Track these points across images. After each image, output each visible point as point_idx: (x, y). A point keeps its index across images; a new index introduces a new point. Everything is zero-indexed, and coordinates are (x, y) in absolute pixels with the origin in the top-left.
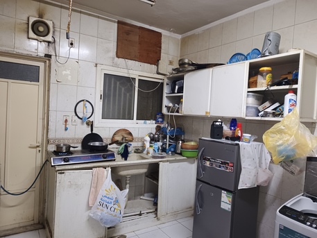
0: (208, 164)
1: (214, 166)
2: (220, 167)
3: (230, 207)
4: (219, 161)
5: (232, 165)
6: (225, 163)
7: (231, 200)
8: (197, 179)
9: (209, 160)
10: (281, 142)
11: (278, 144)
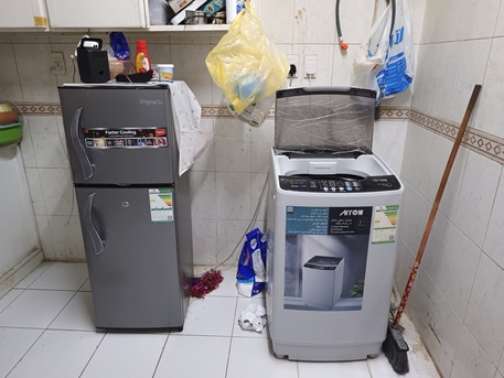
0: (101, 143)
1: (119, 144)
2: (134, 143)
3: (171, 213)
4: (130, 130)
5: (163, 132)
6: (146, 133)
7: (170, 200)
8: (77, 186)
9: (102, 134)
10: (244, 71)
11: (241, 74)
